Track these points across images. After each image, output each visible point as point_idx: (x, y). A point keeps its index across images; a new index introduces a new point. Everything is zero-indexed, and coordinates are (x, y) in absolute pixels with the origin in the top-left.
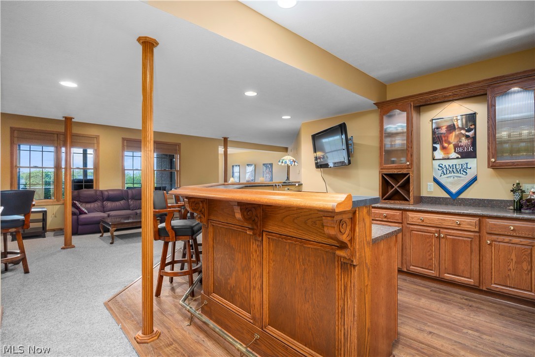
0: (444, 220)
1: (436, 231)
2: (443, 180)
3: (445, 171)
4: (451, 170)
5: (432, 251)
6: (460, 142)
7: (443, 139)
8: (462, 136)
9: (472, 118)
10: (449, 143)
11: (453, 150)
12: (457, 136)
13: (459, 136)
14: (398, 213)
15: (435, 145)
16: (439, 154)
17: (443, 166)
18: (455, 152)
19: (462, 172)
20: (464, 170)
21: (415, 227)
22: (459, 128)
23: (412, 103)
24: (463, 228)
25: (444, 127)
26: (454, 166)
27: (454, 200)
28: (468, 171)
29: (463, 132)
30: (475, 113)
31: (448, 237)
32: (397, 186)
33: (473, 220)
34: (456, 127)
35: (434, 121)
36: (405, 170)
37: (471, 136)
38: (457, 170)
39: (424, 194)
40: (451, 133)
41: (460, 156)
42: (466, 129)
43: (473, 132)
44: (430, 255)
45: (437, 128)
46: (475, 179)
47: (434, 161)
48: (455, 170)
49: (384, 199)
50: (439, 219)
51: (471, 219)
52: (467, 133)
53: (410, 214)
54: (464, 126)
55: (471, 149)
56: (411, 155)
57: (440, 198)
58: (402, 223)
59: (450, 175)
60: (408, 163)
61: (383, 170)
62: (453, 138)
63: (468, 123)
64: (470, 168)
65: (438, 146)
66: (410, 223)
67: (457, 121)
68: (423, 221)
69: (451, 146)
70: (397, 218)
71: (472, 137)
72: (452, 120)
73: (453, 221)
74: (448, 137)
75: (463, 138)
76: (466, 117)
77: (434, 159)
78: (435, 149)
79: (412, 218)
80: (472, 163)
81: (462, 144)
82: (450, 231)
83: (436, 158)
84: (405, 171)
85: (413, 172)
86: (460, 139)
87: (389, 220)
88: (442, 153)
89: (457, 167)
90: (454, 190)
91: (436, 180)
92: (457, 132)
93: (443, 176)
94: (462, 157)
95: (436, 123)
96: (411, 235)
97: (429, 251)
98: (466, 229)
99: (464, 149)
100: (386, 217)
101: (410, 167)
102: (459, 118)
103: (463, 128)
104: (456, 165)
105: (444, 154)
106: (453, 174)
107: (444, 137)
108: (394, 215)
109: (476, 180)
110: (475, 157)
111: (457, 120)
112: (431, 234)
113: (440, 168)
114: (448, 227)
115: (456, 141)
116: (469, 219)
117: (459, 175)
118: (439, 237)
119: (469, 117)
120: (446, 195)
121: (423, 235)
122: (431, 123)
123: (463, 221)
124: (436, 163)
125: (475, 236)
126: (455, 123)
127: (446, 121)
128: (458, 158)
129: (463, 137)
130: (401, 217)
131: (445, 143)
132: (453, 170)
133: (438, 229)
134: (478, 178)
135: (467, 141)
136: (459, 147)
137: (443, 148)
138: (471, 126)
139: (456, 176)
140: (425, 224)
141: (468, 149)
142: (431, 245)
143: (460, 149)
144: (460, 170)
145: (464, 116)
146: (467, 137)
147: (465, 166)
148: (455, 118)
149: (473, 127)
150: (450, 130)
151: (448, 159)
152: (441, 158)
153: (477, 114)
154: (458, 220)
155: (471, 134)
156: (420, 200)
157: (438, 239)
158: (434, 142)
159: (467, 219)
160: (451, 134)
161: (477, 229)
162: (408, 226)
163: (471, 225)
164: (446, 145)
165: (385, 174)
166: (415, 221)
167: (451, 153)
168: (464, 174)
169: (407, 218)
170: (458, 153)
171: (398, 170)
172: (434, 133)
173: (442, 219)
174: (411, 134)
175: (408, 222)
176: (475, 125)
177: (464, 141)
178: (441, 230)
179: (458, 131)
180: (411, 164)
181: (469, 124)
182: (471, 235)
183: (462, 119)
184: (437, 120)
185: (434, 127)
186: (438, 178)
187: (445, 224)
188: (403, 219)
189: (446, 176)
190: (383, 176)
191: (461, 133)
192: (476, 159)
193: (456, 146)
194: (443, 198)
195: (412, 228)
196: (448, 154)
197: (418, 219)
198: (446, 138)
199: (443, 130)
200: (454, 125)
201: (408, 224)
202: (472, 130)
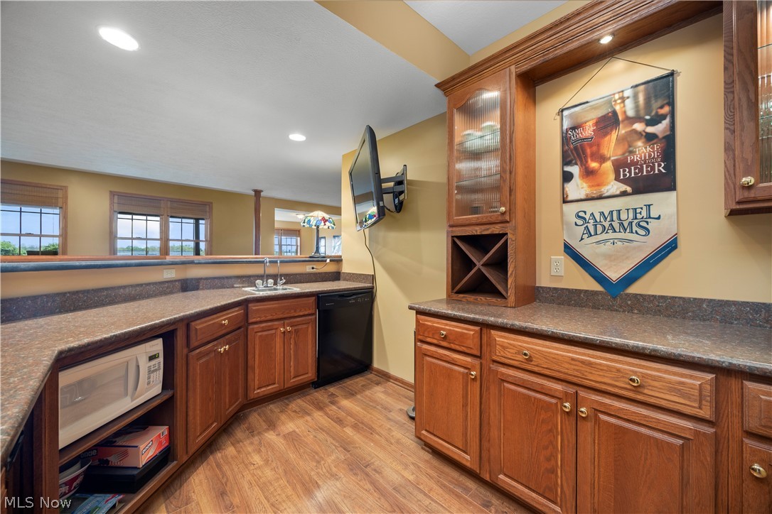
0: (590, 364)
1: (566, 394)
2: (587, 249)
3: (591, 227)
4: (607, 224)
5: (555, 447)
6: (631, 152)
7: (588, 151)
8: (635, 136)
9: (663, 88)
10: (603, 159)
11: (612, 176)
12: (620, 140)
13: (627, 141)
14: (471, 331)
15: (568, 169)
16: (577, 188)
17: (587, 217)
18: (617, 179)
19: (635, 228)
20: (641, 223)
21: (511, 372)
22: (627, 118)
23: (513, 68)
24: (652, 401)
25: (590, 123)
26: (615, 214)
27: (614, 298)
28: (652, 225)
29: (639, 127)
30: (672, 74)
31: (603, 417)
32: (482, 263)
33: (691, 377)
34: (620, 118)
35: (566, 113)
36: (498, 226)
37: (661, 136)
38: (621, 224)
39: (544, 281)
40: (606, 134)
41: (629, 189)
42: (648, 117)
43: (666, 123)
44: (548, 460)
45: (574, 128)
46: (671, 246)
47: (566, 207)
48: (616, 225)
49: (457, 293)
50: (573, 359)
51: (682, 375)
52: (650, 129)
53: (500, 337)
54: (642, 113)
55: (660, 168)
56: (511, 191)
57: (579, 292)
58: (480, 357)
59: (604, 236)
60: (503, 209)
61: (454, 229)
62: (611, 146)
63: (653, 102)
64: (659, 218)
65: (575, 170)
66: (498, 359)
67: (623, 102)
68: (530, 360)
69: (608, 165)
70: (470, 343)
71: (664, 138)
72: (609, 102)
73: (618, 370)
74: (599, 145)
75: (640, 144)
76: (646, 90)
77: (565, 201)
78: (567, 177)
79: (504, 347)
80: (662, 203)
81: (636, 158)
82: (607, 401)
83: (570, 198)
84: (496, 229)
85: (515, 229)
86: (630, 146)
87: (453, 346)
88: (585, 185)
89: (623, 216)
90: (614, 273)
91: (569, 250)
92: (623, 130)
93: (587, 240)
94: (637, 191)
95: (570, 116)
96: (500, 391)
97: (546, 448)
98: (664, 403)
99: (641, 170)
100: (445, 338)
101: (507, 218)
102: (628, 93)
103: (638, 119)
104: (619, 211)
105: (590, 187)
106: (611, 235)
107: (591, 146)
108: (462, 334)
109: (676, 247)
110: (672, 187)
111: (623, 99)
112: (553, 401)
113: (580, 222)
114: (604, 387)
115: (620, 152)
116: (675, 374)
117: (628, 236)
118: (574, 413)
119: (655, 87)
120: (594, 286)
121: (529, 397)
122: (558, 118)
123: (655, 379)
124: (571, 210)
125: (697, 433)
126: (618, 108)
127: (595, 108)
128: (624, 194)
129: (639, 139)
130: (477, 340)
131: (592, 160)
132: (612, 223)
133: (571, 390)
134: (681, 243)
135: (648, 149)
136: (629, 166)
137: (588, 173)
138: (661, 107)
139: (621, 240)
140: (536, 369)
141: (653, 168)
142: (551, 431)
143: (630, 172)
144: (631, 223)
145: (642, 87)
146: (650, 138)
147: (644, 214)
148: (617, 96)
149: (666, 109)
150: (605, 127)
151: (600, 198)
152: (583, 196)
153: (679, 74)
154: (635, 373)
155: (660, 129)
156: (533, 295)
157: (573, 419)
158: (566, 161)
159: (666, 372)
160: (607, 138)
161: (706, 413)
162: (494, 366)
163: (683, 395)
164: (594, 165)
165: (458, 237)
166: (510, 355)
167: (609, 183)
168: (642, 232)
169: (491, 343)
170: (625, 181)
171: (483, 227)
172: (565, 140)
173: (583, 362)
174: (511, 141)
175: (495, 358)
176: (671, 103)
177: (642, 150)
178: (582, 393)
179: (625, 127)
180: (511, 211)
181: (655, 105)
182: (684, 429)
183: (636, 96)
184: (573, 110)
185: (565, 127)
186: (574, 244)
187: (594, 378)
188: (484, 348)
189: (594, 239)
190: (454, 243)
191: (635, 131)
192: (673, 194)
193: (618, 166)
194: (586, 291)
195: (503, 374)
196: (598, 185)
197: (519, 353)
198: (595, 148)
199: (589, 131)
200: (615, 113)
201: (494, 361)
202: (663, 117)
